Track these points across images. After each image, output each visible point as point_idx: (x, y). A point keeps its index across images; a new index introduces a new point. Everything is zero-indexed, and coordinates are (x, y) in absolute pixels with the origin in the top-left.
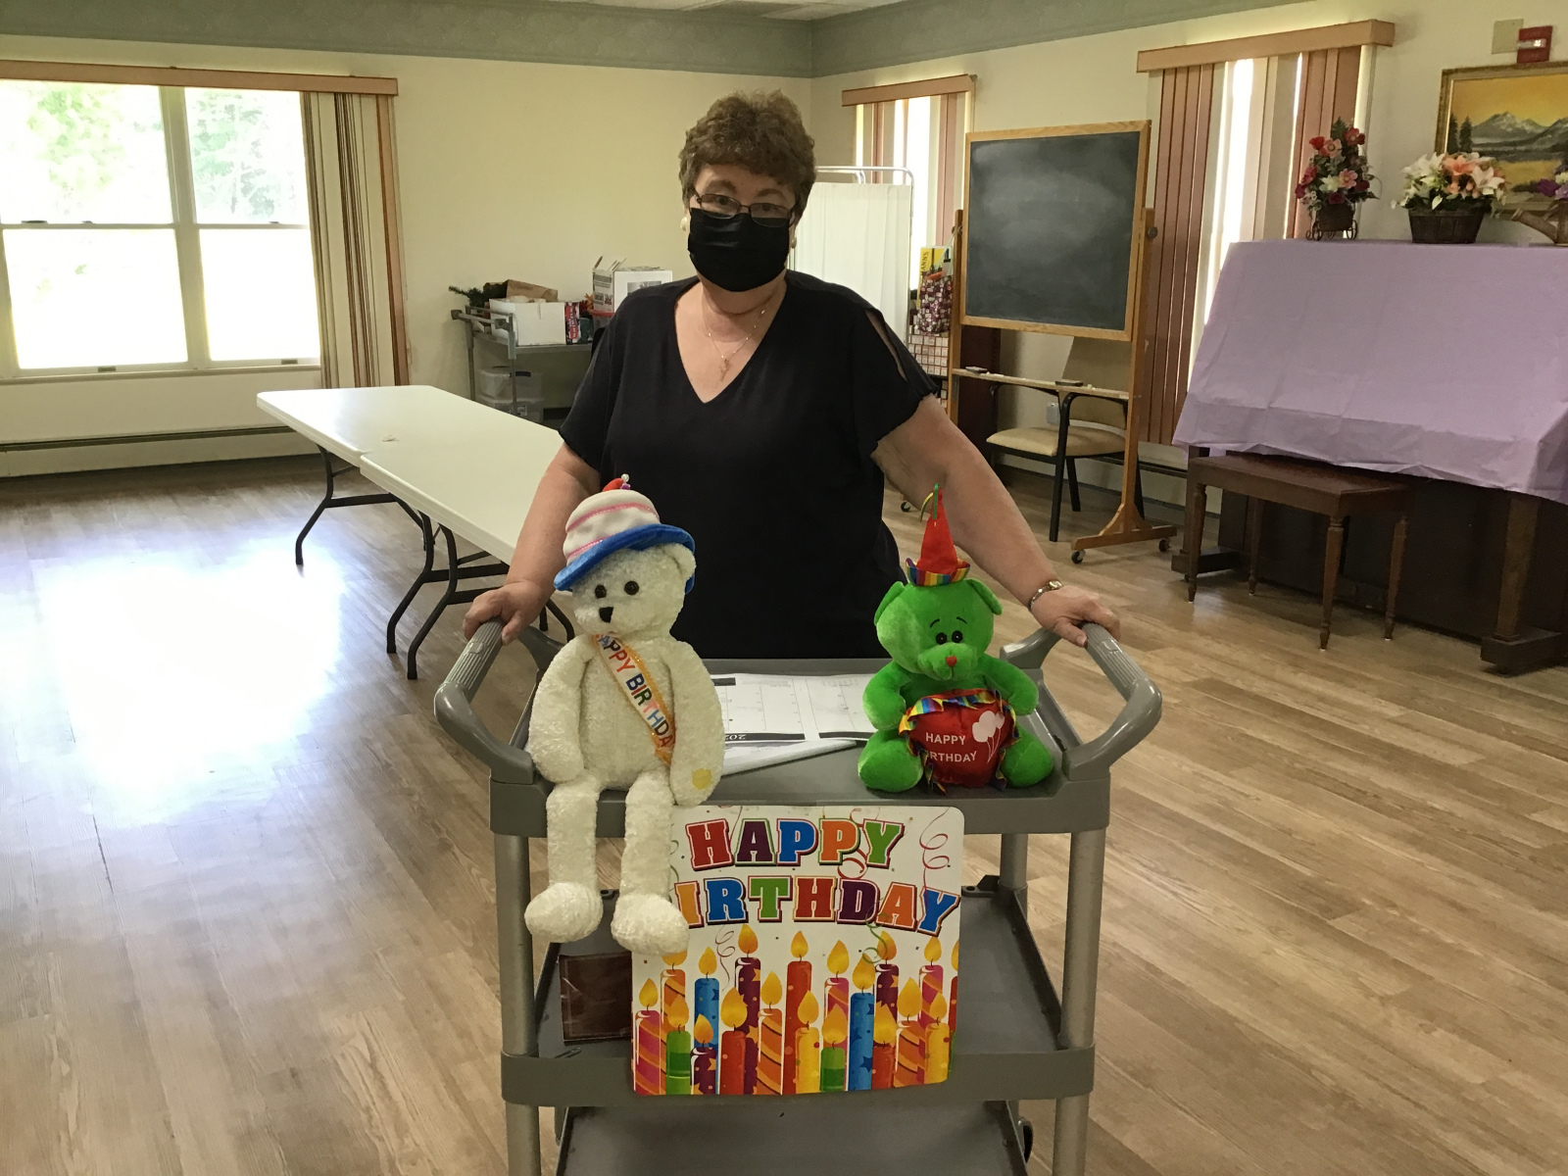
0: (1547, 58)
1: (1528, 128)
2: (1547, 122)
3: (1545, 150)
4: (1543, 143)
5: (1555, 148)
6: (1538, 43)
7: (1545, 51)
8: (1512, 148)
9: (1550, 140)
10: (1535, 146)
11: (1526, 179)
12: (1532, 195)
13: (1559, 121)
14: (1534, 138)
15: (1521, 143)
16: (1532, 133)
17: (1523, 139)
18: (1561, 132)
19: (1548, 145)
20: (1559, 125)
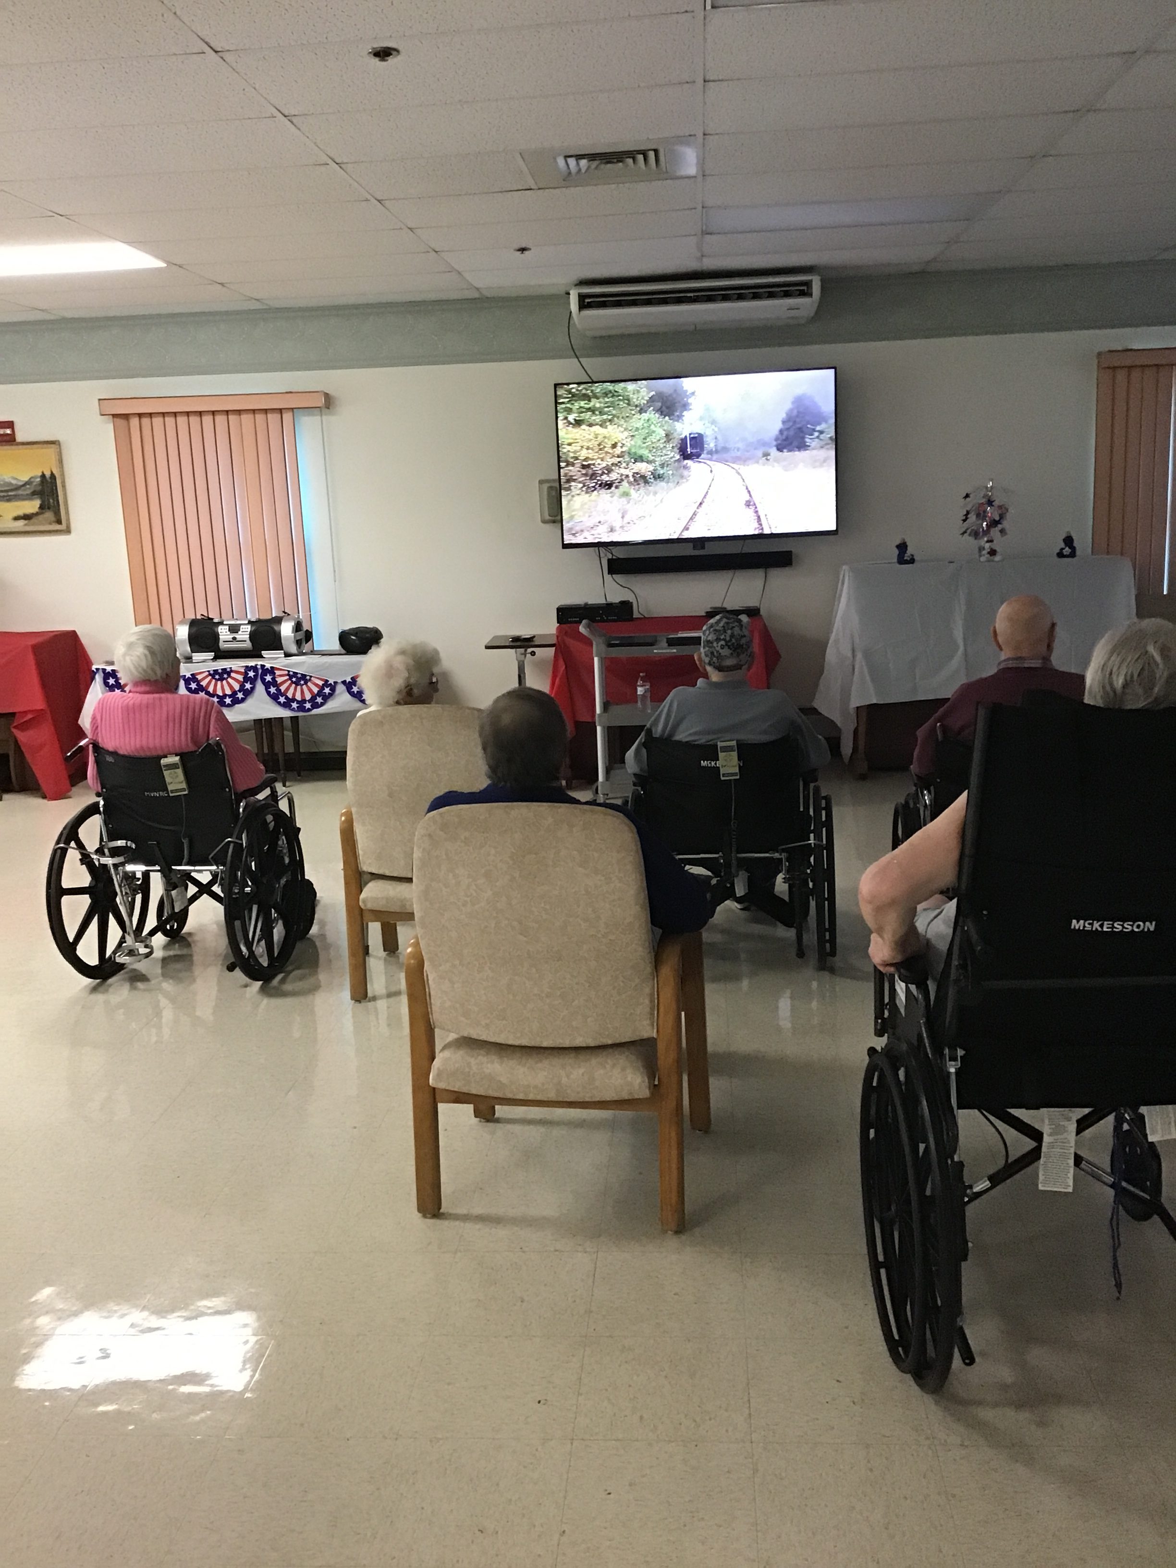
0: (14, 440)
1: (14, 482)
2: (26, 478)
3: (27, 494)
4: (25, 490)
5: (34, 493)
6: (8, 431)
7: (13, 435)
8: (5, 494)
9: (29, 488)
10: (20, 492)
11: (21, 513)
12: (26, 522)
13: (32, 478)
14: (18, 488)
15: (11, 490)
16: (16, 485)
17: (13, 488)
18: (35, 484)
19: (29, 492)
20: (32, 480)
